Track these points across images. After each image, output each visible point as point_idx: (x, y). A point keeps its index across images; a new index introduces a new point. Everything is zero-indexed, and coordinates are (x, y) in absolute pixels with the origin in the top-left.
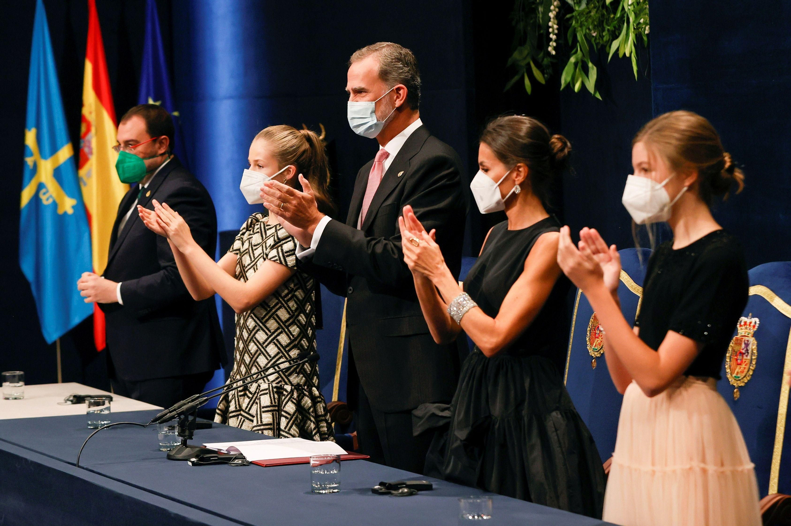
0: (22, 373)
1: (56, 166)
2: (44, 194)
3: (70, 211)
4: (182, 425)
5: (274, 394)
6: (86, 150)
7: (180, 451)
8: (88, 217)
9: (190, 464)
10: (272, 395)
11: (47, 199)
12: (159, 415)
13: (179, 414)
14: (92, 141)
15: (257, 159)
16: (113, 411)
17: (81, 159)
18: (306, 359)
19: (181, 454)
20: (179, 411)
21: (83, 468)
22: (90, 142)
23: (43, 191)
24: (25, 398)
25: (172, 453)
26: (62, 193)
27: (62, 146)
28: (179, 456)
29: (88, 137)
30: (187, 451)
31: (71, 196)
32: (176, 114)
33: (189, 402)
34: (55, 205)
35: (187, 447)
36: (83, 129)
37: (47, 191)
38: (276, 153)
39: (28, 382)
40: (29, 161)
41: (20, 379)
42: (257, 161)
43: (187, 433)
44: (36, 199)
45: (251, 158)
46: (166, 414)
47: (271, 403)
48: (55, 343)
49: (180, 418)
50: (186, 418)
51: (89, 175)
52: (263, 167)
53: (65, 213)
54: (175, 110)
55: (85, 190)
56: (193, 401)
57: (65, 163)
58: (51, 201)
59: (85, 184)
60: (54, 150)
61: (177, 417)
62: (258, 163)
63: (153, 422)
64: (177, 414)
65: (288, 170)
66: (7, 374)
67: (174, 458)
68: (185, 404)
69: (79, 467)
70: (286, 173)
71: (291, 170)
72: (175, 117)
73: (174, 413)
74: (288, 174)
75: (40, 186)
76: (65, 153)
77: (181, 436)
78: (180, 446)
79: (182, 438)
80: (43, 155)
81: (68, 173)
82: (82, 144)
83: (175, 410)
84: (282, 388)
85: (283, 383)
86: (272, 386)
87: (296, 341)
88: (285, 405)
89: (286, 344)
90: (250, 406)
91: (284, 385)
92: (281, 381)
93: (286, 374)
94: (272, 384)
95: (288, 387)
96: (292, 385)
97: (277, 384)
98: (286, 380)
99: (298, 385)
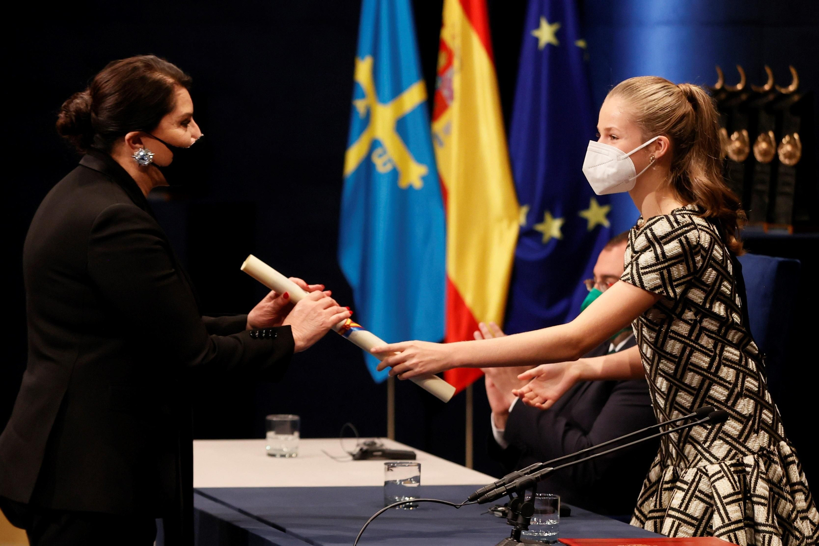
0: (296, 417)
1: (400, 114)
2: (380, 156)
3: (417, 184)
4: (513, 506)
5: (733, 477)
6: (445, 93)
8: (443, 193)
10: (731, 478)
11: (385, 164)
14: (455, 80)
15: (609, 126)
16: (423, 482)
17: (437, 106)
22: (450, 81)
23: (378, 151)
26: (407, 155)
27: (410, 84)
29: (448, 74)
31: (419, 160)
32: (581, 44)
33: (525, 474)
34: (395, 174)
36: (442, 60)
37: (385, 152)
38: (639, 117)
40: (360, 105)
41: (292, 428)
42: (609, 130)
44: (367, 164)
45: (601, 126)
46: (491, 490)
47: (734, 489)
48: (385, 383)
50: (521, 497)
51: (447, 130)
52: (617, 139)
53: (410, 187)
54: (581, 36)
55: (441, 153)
57: (413, 112)
58: (388, 168)
59: (441, 144)
60: (397, 90)
62: (611, 132)
63: (470, 500)
65: (658, 144)
66: (275, 419)
70: (653, 148)
71: (662, 143)
72: (581, 50)
74: (657, 149)
75: (375, 144)
76: (414, 96)
77: (512, 524)
78: (510, 539)
79: (513, 528)
80: (381, 98)
81: (417, 128)
82: (439, 84)
83: (504, 484)
84: (741, 464)
85: (740, 456)
86: (726, 465)
87: (737, 387)
88: (755, 488)
89: (725, 398)
90: (686, 501)
91: (742, 458)
92: (736, 454)
93: (741, 440)
94: (724, 463)
95: (749, 460)
96: (753, 453)
97: (730, 460)
98: (743, 449)
99: (762, 449)
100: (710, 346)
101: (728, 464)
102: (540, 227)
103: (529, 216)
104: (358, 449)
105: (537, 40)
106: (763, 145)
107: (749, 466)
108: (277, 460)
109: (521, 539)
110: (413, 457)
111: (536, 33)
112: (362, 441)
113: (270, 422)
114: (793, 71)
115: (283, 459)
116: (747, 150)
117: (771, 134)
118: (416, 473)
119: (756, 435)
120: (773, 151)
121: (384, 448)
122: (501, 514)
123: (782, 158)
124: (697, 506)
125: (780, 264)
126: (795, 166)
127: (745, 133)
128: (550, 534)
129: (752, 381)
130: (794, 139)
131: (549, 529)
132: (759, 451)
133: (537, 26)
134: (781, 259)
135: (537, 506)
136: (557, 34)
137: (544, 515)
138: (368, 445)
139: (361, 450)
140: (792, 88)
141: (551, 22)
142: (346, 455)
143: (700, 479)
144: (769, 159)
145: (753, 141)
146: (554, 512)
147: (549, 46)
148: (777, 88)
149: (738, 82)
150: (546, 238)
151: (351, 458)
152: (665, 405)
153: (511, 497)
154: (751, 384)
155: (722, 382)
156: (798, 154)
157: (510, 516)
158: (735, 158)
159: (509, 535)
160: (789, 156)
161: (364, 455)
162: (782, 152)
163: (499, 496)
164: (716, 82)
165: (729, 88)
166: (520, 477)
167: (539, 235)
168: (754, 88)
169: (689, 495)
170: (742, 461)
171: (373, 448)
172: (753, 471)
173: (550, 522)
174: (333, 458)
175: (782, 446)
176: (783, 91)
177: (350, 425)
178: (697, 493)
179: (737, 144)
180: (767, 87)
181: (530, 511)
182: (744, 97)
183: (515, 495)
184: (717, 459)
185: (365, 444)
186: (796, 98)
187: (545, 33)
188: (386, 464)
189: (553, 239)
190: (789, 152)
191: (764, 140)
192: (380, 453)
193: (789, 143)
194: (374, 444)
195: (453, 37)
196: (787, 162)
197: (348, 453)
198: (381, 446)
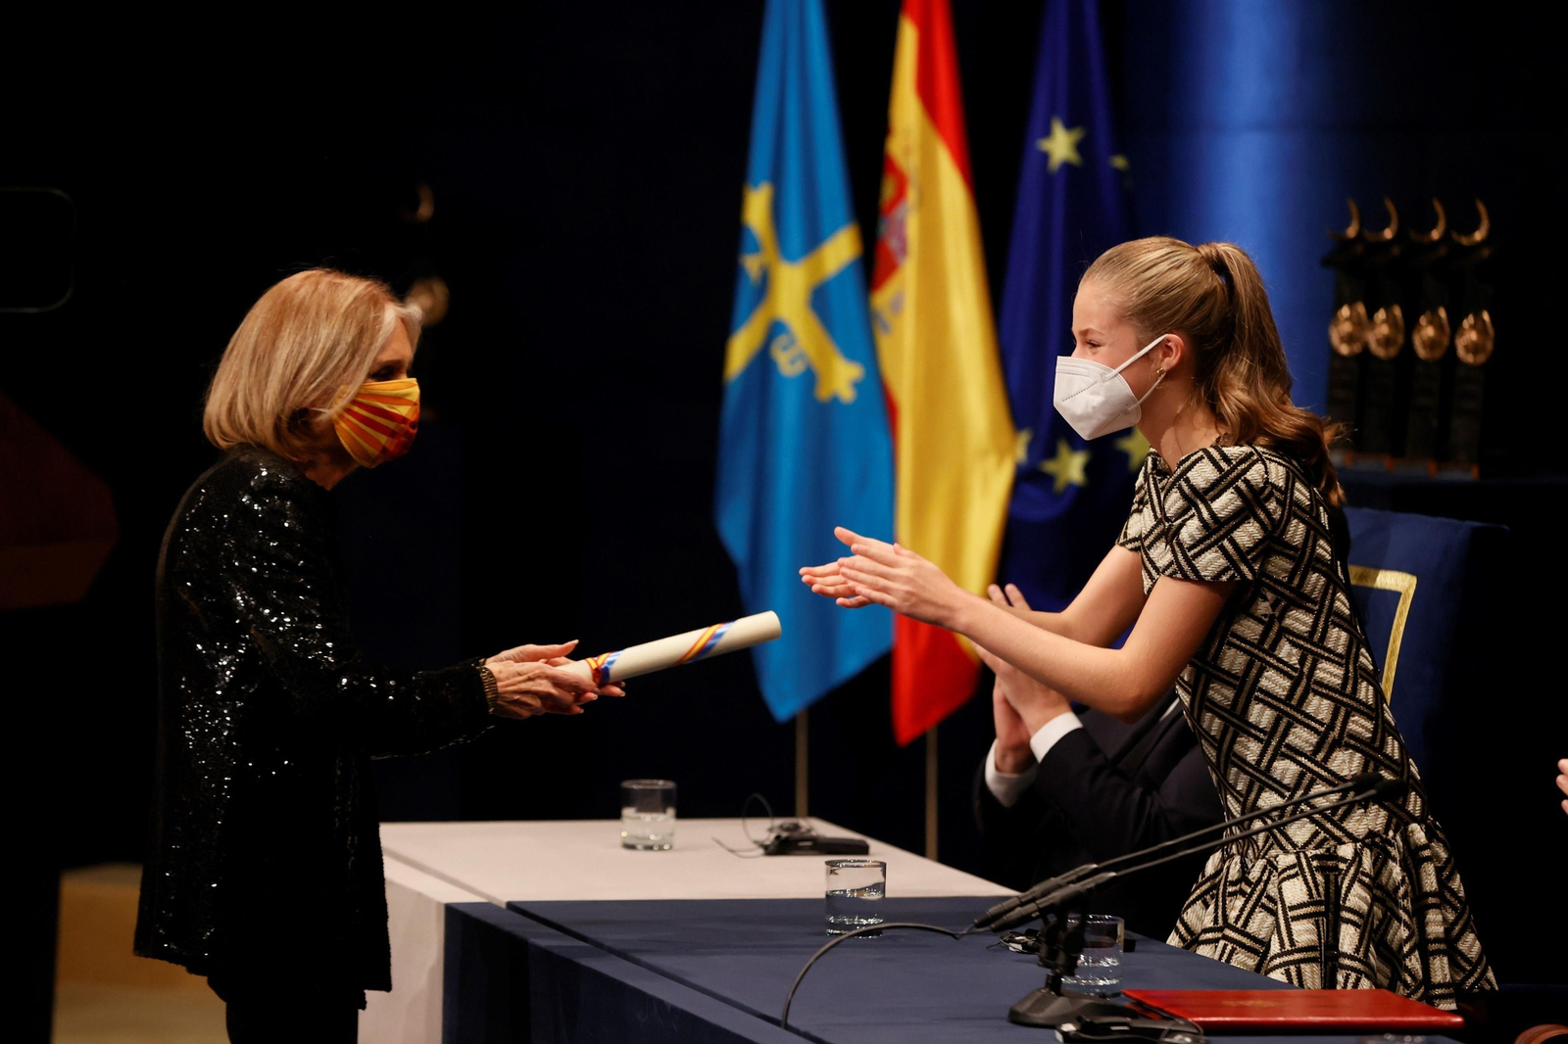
0: (670, 785)
1: (818, 278)
2: (785, 348)
3: (847, 395)
5: (1313, 875)
6: (893, 244)
7: (1041, 1004)
8: (890, 411)
9: (1059, 1037)
10: (1309, 878)
11: (793, 362)
12: (993, 910)
13: (1044, 912)
14: (911, 222)
15: (1083, 327)
17: (880, 265)
18: (1372, 792)
19: (1042, 1010)
20: (1043, 902)
21: (797, 1032)
22: (902, 225)
23: (781, 340)
24: (676, 846)
25: (1022, 1009)
26: (830, 348)
27: (834, 230)
28: (1039, 1017)
29: (898, 213)
30: (1058, 1005)
31: (850, 355)
32: (1119, 162)
33: (1069, 883)
34: (810, 378)
35: (1059, 994)
36: (888, 190)
37: (792, 342)
39: (687, 810)
40: (751, 264)
41: (665, 800)
42: (1085, 333)
43: (1061, 959)
44: (762, 362)
46: (1012, 909)
47: (1311, 895)
49: (1046, 922)
50: (1063, 920)
51: (897, 306)
52: (1099, 346)
53: (835, 401)
54: (1117, 154)
55: (885, 344)
56: (1080, 879)
57: (841, 276)
58: (799, 367)
59: (886, 328)
60: (814, 240)
61: (1037, 917)
62: (1092, 336)
63: (978, 926)
64: (1039, 910)
65: (1166, 348)
66: (635, 787)
67: (1027, 1021)
68: (1059, 887)
69: (788, 1028)
70: (1159, 354)
71: (1174, 346)
72: (1117, 172)
73: (1031, 907)
74: (1165, 356)
75: (775, 329)
76: (840, 249)
77: (1047, 966)
78: (1043, 991)
79: (1049, 972)
80: (785, 252)
81: (847, 300)
82: (884, 229)
83: (1033, 900)
84: (1332, 856)
85: (1332, 843)
86: (1306, 856)
87: (1333, 730)
88: (1346, 895)
89: (1311, 748)
90: (1245, 914)
91: (1336, 848)
92: (1325, 840)
93: (1336, 818)
94: (1304, 853)
95: (1346, 851)
96: (1354, 840)
97: (1316, 848)
98: (1338, 833)
99: (1371, 834)
100: (1294, 661)
101: (1309, 855)
102: (1050, 467)
103: (1031, 447)
104: (773, 836)
105: (1045, 157)
106: (1429, 332)
107: (1344, 860)
108: (640, 855)
109: (1063, 988)
110: (863, 850)
111: (1046, 145)
112: (778, 822)
113: (629, 791)
114: (1482, 209)
115: (649, 854)
116: (1400, 339)
117: (1442, 313)
118: (879, 878)
119: (1363, 811)
120: (1446, 341)
121: (814, 833)
122: (1020, 947)
123: (1461, 352)
124: (1263, 921)
126: (1483, 367)
127: (1397, 311)
128: (1108, 982)
129: (1363, 721)
130: (1484, 321)
131: (1104, 973)
132: (1367, 837)
133: (1047, 133)
134: (1475, 524)
136: (1081, 147)
137: (1096, 950)
138: (787, 829)
139: (778, 837)
140: (1478, 236)
141: (1069, 125)
142: (754, 846)
143: (1269, 878)
144: (1438, 354)
145: (1411, 325)
146: (1112, 945)
147: (1067, 166)
148: (1455, 236)
149: (1387, 225)
150: (1060, 484)
151: (761, 851)
152: (1218, 757)
154: (1360, 725)
155: (1309, 722)
156: (1489, 346)
157: (1044, 949)
158: (1379, 351)
159: (1043, 984)
160: (1473, 348)
161: (783, 847)
162: (1461, 343)
163: (1026, 919)
164: (1348, 225)
165: (1369, 236)
166: (1061, 887)
167: (1049, 479)
168: (1413, 235)
169: (1251, 903)
170: (1335, 852)
171: (796, 835)
172: (1349, 868)
173: (1109, 962)
174: (732, 851)
175: (1412, 832)
176: (1465, 241)
177: (758, 796)
178: (1264, 900)
179: (1384, 330)
180: (1435, 235)
181: (1077, 944)
182: (1396, 251)
183: (1052, 918)
184: (1294, 845)
185: (781, 827)
186: (1486, 253)
187: (1060, 145)
188: (828, 863)
189: (1070, 487)
190: (1473, 342)
191: (1430, 323)
192: (809, 844)
193: (1473, 327)
194: (796, 827)
195: (907, 151)
196: (1469, 359)
197: (756, 842)
198: (809, 831)
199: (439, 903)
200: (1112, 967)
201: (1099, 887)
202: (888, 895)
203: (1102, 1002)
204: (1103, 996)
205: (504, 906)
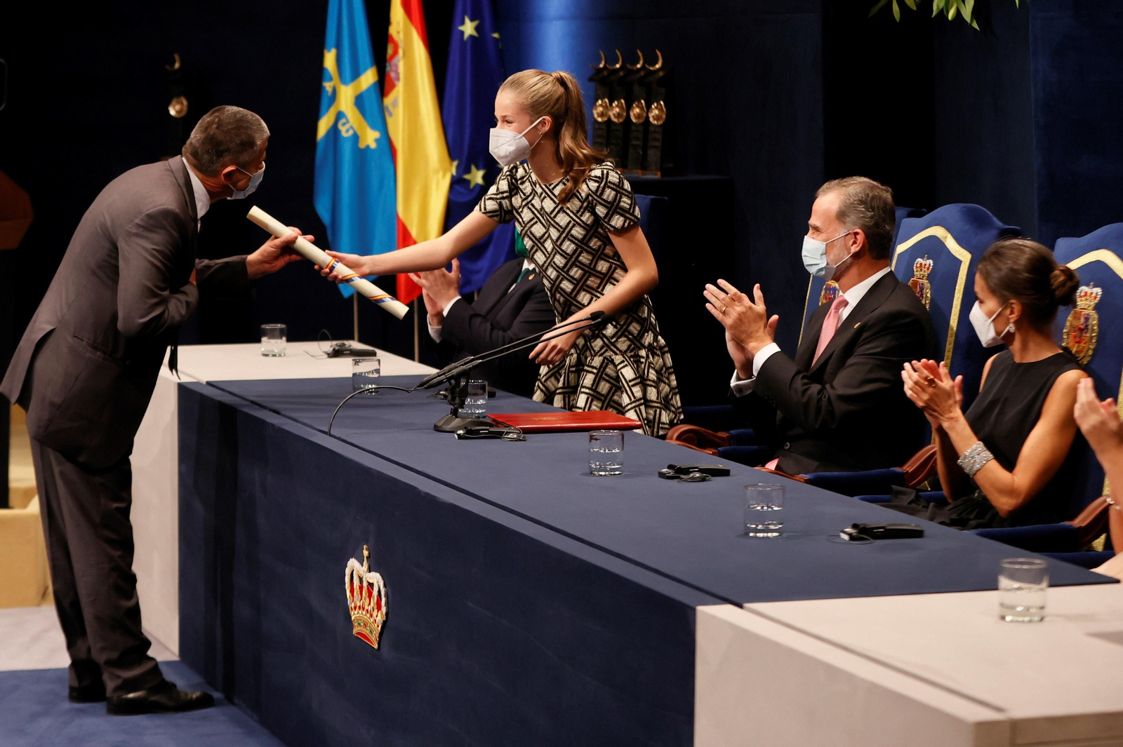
1: (358, 92)
2: (344, 124)
3: (373, 145)
4: (452, 391)
6: (393, 75)
8: (392, 151)
11: (347, 131)
14: (400, 65)
15: (504, 114)
16: (383, 373)
17: (386, 84)
21: (335, 437)
22: (397, 66)
23: (343, 121)
24: (285, 355)
26: (365, 124)
27: (365, 70)
29: (394, 61)
31: (373, 127)
32: (496, 35)
34: (356, 137)
36: (390, 51)
37: (348, 121)
40: (328, 86)
41: (281, 334)
42: (504, 117)
44: (334, 131)
45: (498, 113)
48: (351, 298)
51: (395, 104)
52: (511, 123)
53: (368, 147)
54: (495, 32)
55: (390, 121)
57: (368, 90)
58: (351, 132)
59: (391, 115)
60: (356, 74)
62: (506, 119)
65: (543, 123)
67: (442, 430)
71: (546, 122)
72: (495, 38)
74: (543, 126)
75: (339, 115)
76: (369, 78)
77: (451, 404)
78: (450, 416)
79: (452, 407)
80: (343, 80)
81: (371, 102)
82: (388, 68)
83: (444, 374)
84: (637, 356)
86: (627, 356)
88: (648, 374)
90: (596, 382)
94: (626, 354)
96: (645, 348)
97: (630, 352)
101: (629, 356)
102: (467, 177)
103: (458, 168)
104: (332, 349)
105: (462, 33)
106: (637, 110)
107: (643, 358)
108: (270, 359)
110: (374, 354)
111: (461, 28)
112: (334, 343)
113: (264, 329)
114: (659, 54)
115: (275, 358)
116: (625, 114)
117: (643, 102)
118: (377, 367)
119: (647, 334)
120: (645, 115)
121: (351, 348)
122: (442, 397)
123: (651, 120)
124: (604, 385)
125: (653, 200)
126: (661, 126)
127: (623, 101)
128: (480, 411)
130: (661, 105)
131: (479, 407)
132: (648, 346)
133: (463, 23)
134: (654, 197)
135: (470, 390)
136: (477, 29)
138: (340, 346)
139: (334, 350)
141: (472, 20)
142: (323, 354)
144: (641, 121)
145: (629, 107)
146: (483, 394)
147: (471, 37)
148: (647, 66)
149: (617, 63)
150: (471, 184)
151: (326, 356)
153: (450, 384)
156: (664, 116)
157: (450, 397)
158: (615, 120)
159: (450, 413)
160: (657, 118)
161: (336, 354)
162: (651, 115)
163: (441, 382)
164: (600, 63)
165: (610, 67)
166: (456, 368)
167: (468, 182)
168: (629, 66)
169: (598, 378)
170: (638, 354)
171: (343, 348)
172: (646, 361)
173: (481, 402)
174: (313, 357)
175: (659, 340)
176: (651, 68)
177: (326, 331)
178: (604, 376)
179: (617, 110)
180: (639, 66)
181: (464, 393)
182: (621, 73)
183: (453, 381)
184: (620, 351)
185: (336, 345)
186: (661, 74)
187: (469, 28)
188: (353, 360)
189: (477, 185)
190: (657, 115)
191: (637, 106)
192: (349, 352)
193: (656, 108)
194: (344, 345)
196: (655, 123)
197: (324, 352)
198: (350, 346)
199: (175, 383)
200: (482, 404)
201: (474, 367)
202: (382, 374)
203: (476, 420)
204: (478, 417)
205: (205, 383)
